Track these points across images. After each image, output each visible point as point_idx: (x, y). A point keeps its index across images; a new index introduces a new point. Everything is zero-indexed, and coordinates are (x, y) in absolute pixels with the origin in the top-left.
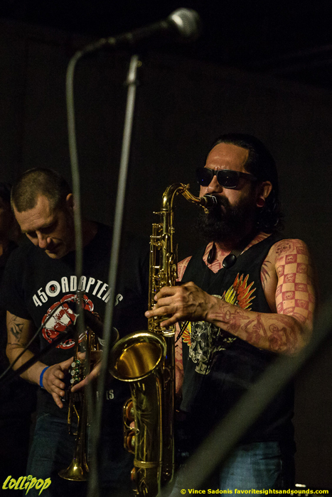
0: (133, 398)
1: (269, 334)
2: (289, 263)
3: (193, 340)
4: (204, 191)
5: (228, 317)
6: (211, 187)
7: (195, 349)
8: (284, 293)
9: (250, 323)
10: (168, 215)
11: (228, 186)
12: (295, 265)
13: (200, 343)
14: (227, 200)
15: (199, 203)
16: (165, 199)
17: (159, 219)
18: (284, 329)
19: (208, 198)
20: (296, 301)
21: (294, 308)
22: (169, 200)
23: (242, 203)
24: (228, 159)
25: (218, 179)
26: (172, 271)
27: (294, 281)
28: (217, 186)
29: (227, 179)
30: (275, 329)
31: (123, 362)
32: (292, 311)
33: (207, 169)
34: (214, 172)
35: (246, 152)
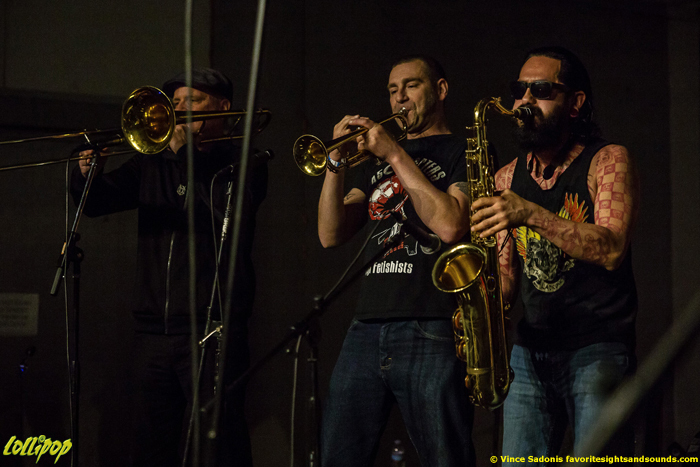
0: (460, 308)
1: (584, 243)
2: (608, 173)
3: (528, 257)
4: (518, 104)
5: (546, 224)
6: (525, 99)
7: (530, 266)
8: (600, 202)
9: (567, 231)
10: (481, 129)
11: (542, 97)
12: (614, 174)
13: (536, 260)
14: (540, 110)
15: (512, 116)
16: (477, 114)
17: (472, 134)
18: (599, 241)
19: (522, 110)
20: (612, 210)
21: (609, 218)
22: (480, 115)
23: (557, 112)
24: (539, 70)
25: (532, 91)
26: (489, 182)
27: (611, 190)
28: (531, 98)
29: (540, 91)
30: (591, 240)
31: (447, 274)
32: (607, 222)
33: (520, 83)
34: (526, 85)
35: (558, 63)
